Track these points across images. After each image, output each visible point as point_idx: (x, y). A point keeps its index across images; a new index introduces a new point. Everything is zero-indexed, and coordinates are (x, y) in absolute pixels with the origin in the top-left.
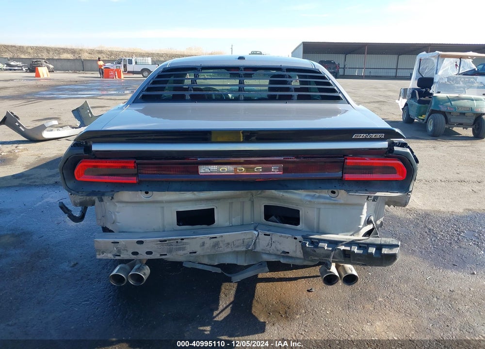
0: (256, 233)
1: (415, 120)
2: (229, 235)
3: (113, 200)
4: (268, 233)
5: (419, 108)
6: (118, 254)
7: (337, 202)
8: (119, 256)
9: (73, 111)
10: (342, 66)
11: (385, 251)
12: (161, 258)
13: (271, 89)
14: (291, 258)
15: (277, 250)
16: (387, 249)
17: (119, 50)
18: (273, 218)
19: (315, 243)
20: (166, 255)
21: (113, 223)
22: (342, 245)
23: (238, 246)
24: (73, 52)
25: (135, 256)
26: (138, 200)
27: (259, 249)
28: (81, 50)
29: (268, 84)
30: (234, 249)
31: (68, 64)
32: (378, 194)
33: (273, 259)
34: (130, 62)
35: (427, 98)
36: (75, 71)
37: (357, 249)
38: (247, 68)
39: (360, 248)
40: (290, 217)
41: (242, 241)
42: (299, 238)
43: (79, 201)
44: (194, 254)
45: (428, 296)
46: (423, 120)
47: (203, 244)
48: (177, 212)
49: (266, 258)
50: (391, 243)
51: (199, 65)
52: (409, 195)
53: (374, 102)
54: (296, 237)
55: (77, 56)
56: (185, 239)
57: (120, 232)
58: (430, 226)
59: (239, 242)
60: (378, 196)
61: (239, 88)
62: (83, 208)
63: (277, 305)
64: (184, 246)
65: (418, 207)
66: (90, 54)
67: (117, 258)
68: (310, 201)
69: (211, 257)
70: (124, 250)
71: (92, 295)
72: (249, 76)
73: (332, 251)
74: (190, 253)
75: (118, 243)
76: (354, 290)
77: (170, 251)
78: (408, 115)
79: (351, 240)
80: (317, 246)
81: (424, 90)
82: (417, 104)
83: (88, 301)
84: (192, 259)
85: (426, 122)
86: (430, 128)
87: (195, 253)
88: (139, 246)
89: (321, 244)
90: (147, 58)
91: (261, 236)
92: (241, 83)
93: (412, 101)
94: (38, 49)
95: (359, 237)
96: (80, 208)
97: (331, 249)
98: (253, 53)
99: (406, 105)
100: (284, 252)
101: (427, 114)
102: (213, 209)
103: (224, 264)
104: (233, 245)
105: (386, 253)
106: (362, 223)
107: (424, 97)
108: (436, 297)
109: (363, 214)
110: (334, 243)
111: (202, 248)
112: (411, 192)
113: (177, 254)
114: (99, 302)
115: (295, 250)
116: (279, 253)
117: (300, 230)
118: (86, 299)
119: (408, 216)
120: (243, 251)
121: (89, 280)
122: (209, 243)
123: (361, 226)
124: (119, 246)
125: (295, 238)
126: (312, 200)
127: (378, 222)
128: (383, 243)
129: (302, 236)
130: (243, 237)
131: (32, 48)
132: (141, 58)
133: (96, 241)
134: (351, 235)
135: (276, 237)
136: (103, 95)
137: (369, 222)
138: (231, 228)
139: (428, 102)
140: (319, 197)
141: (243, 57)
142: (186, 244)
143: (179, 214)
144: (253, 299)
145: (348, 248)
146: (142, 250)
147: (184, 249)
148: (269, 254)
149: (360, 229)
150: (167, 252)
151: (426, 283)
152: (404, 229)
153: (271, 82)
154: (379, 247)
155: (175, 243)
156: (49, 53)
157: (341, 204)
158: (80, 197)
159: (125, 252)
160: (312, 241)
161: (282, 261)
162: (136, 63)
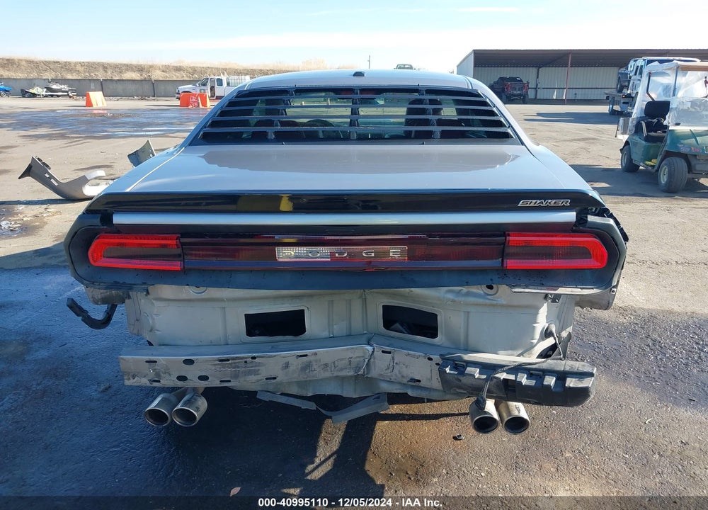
0: (370, 348)
1: (641, 168)
2: (327, 352)
3: (149, 296)
4: (387, 349)
5: (647, 149)
6: (157, 379)
7: (495, 302)
8: (159, 381)
9: (129, 156)
10: (532, 85)
11: (571, 383)
12: (222, 385)
13: (409, 122)
14: (425, 389)
15: (403, 376)
16: (574, 379)
17: (205, 66)
18: (397, 325)
19: (460, 366)
20: (230, 381)
21: (151, 331)
22: (504, 371)
23: (341, 370)
24: (140, 69)
25: (182, 383)
26: (184, 296)
27: (374, 373)
28: (151, 67)
29: (405, 114)
30: (336, 374)
31: (132, 88)
32: (561, 291)
33: (396, 389)
34: (220, 82)
35: (659, 133)
36: (143, 97)
37: (527, 379)
38: (365, 90)
39: (530, 376)
40: (424, 325)
41: (347, 362)
42: (436, 358)
43: (100, 297)
44: (273, 381)
45: (646, 450)
46: (653, 166)
47: (287, 366)
48: (245, 315)
49: (386, 387)
50: (581, 369)
51: (292, 85)
52: (613, 291)
53: (579, 140)
54: (431, 356)
55: (145, 76)
56: (258, 357)
57: (160, 345)
58: (655, 336)
59: (344, 362)
60: (561, 295)
61: (351, 120)
62: (110, 306)
63: (403, 461)
64: (257, 368)
65: (638, 304)
66: (163, 71)
67: (155, 384)
68: (453, 301)
69: (301, 384)
70: (165, 373)
71: (125, 437)
72: (368, 102)
73: (486, 380)
74: (266, 379)
75: (156, 362)
76: (527, 438)
77: (236, 376)
78: (630, 160)
79: (517, 364)
80: (462, 373)
81: (655, 120)
82: (644, 142)
83: (118, 446)
84: (271, 388)
85: (657, 171)
86: (664, 179)
87: (275, 378)
88: (187, 367)
89: (469, 370)
90: (243, 77)
91: (378, 353)
92: (354, 112)
93: (637, 138)
94: (91, 66)
95: (532, 358)
96: (105, 307)
97: (484, 377)
98: (400, 67)
99: (627, 143)
100: (412, 380)
101: (660, 158)
102: (302, 311)
103: (322, 396)
104: (333, 368)
105: (571, 385)
106: (537, 335)
107: (655, 132)
108: (659, 453)
109: (539, 320)
110: (489, 368)
111: (285, 371)
112: (616, 286)
113: (245, 381)
114: (133, 449)
115: (429, 377)
116: (405, 381)
117: (438, 346)
118: (116, 443)
119: (621, 320)
120: (351, 377)
121: (123, 413)
122: (296, 364)
123: (535, 341)
124: (157, 366)
125: (430, 359)
126: (456, 299)
127: (564, 334)
128: (568, 369)
129: (441, 355)
130: (350, 354)
131: (82, 64)
132: (236, 77)
133: (122, 359)
134: (519, 356)
135: (400, 355)
136: (178, 131)
137: (547, 334)
138: (332, 340)
139: (661, 139)
140: (468, 294)
141: (361, 73)
142: (259, 364)
143: (249, 318)
144: (368, 450)
145: (512, 377)
146: (192, 373)
147: (256, 373)
148: (390, 382)
149: (533, 346)
150: (231, 377)
151: (643, 429)
152: (613, 339)
153: (410, 111)
154: (562, 376)
155: (243, 364)
156: (106, 71)
157: (503, 306)
158: (102, 291)
159: (167, 375)
160: (456, 364)
161: (410, 393)
162: (228, 84)
